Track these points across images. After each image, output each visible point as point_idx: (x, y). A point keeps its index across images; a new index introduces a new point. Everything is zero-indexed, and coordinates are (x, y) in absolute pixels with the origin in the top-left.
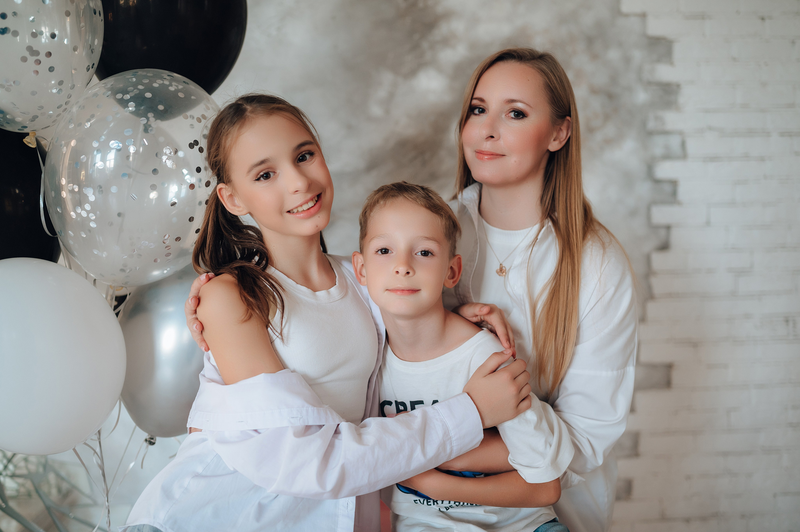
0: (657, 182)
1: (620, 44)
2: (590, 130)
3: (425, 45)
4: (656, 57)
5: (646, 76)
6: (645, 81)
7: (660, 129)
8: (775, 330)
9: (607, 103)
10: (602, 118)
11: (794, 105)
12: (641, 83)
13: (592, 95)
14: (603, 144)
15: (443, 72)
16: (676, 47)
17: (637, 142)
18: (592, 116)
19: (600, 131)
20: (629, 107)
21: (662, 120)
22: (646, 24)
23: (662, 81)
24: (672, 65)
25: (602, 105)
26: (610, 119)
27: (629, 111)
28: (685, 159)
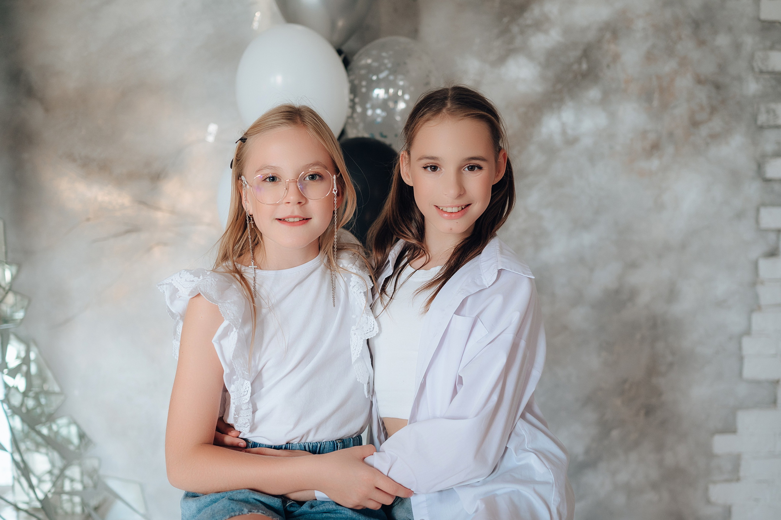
0: (768, 181)
1: (730, 29)
2: (695, 124)
3: (515, 29)
4: (768, 43)
5: (758, 64)
6: (757, 70)
7: (772, 123)
9: (714, 95)
10: (708, 111)
12: (752, 73)
13: (698, 86)
14: (708, 140)
15: (535, 59)
17: (746, 137)
18: (697, 109)
19: (705, 124)
20: (738, 99)
21: (775, 113)
22: (760, 7)
23: (776, 70)
25: (709, 97)
26: (717, 112)
27: (738, 103)
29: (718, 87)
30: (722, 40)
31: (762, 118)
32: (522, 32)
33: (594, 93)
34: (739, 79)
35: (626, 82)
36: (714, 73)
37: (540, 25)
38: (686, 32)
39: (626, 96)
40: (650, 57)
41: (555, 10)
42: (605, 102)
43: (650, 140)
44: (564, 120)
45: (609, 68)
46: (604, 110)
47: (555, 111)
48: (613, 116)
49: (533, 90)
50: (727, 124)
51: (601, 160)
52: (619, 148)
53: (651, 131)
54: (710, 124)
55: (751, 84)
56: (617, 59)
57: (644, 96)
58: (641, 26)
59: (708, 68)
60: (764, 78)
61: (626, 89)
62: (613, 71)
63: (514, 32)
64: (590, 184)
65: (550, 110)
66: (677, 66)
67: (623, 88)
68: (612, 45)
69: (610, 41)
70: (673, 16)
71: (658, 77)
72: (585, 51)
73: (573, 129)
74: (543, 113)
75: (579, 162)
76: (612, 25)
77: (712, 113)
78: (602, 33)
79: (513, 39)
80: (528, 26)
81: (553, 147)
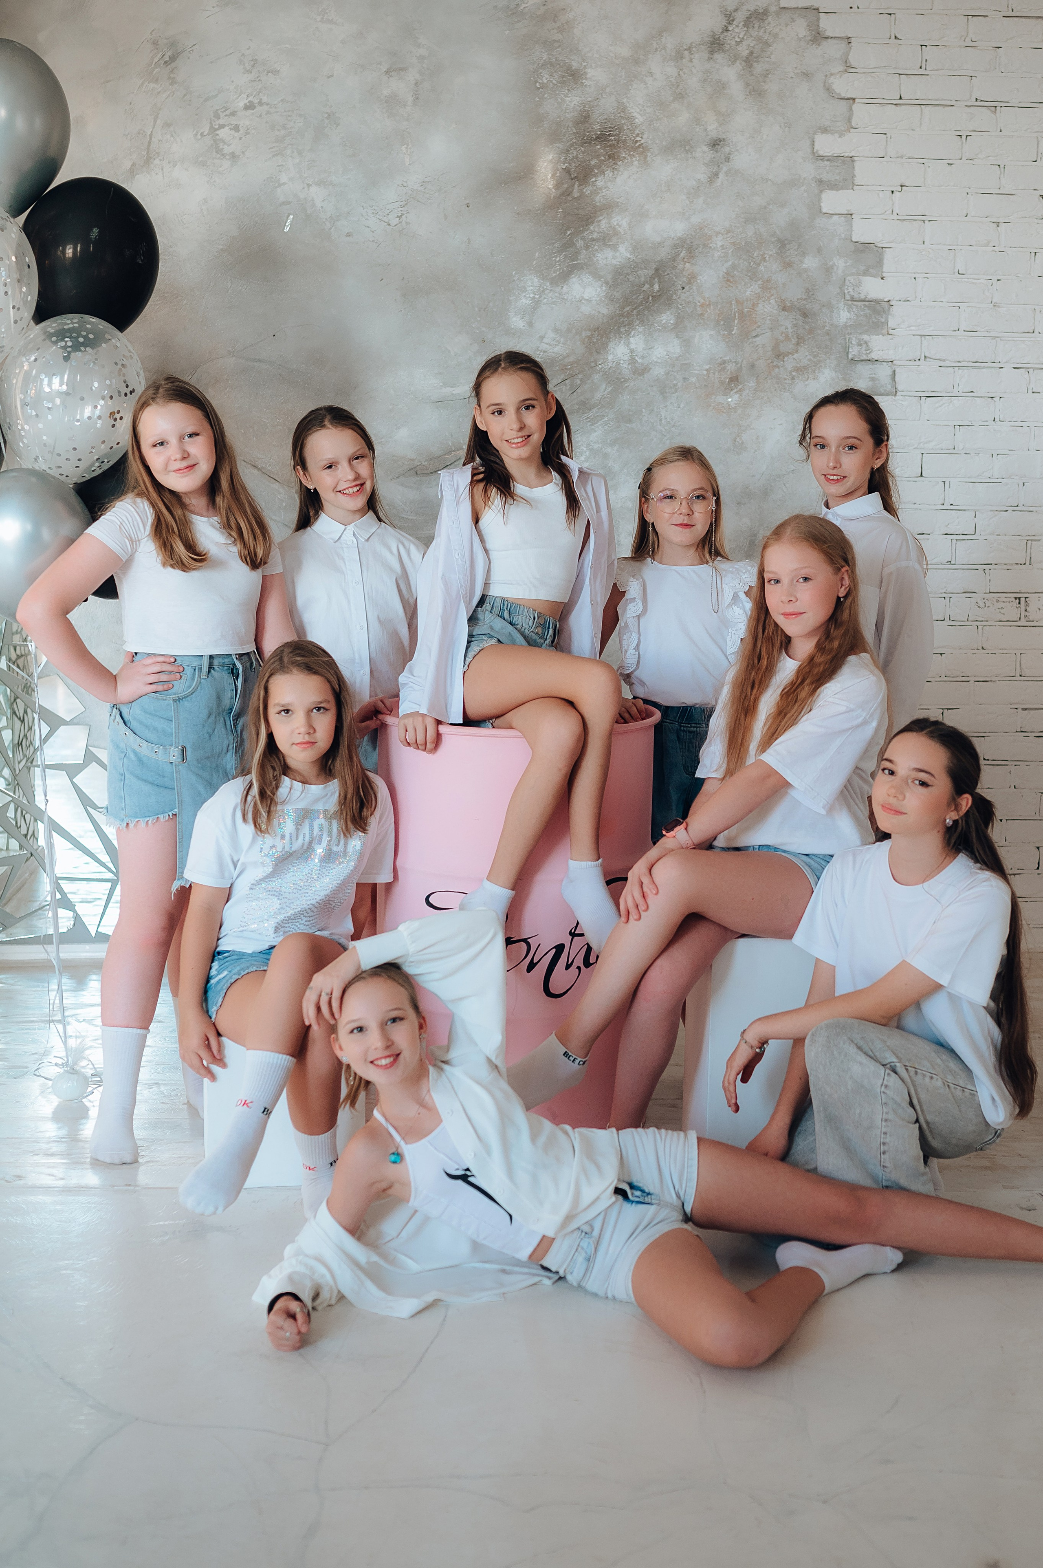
1: (819, 250)
2: (780, 355)
3: (580, 243)
4: (862, 268)
5: (849, 290)
6: (848, 297)
7: (864, 357)
8: (1003, 611)
9: (801, 323)
10: (794, 341)
11: (1033, 332)
12: (843, 300)
13: (783, 312)
14: (794, 374)
15: (600, 277)
16: (888, 255)
17: (836, 372)
18: (781, 338)
19: (790, 356)
20: (827, 328)
21: (868, 346)
22: (852, 227)
23: (869, 297)
24: (882, 278)
25: (795, 326)
26: (804, 342)
27: (828, 333)
28: (896, 395)
29: (805, 315)
30: (810, 262)
31: (854, 352)
32: (587, 247)
33: (667, 318)
34: (829, 306)
35: (702, 306)
36: (801, 299)
37: (607, 240)
38: (770, 253)
39: (702, 321)
40: (728, 279)
41: (624, 223)
42: (678, 328)
43: (729, 373)
44: (632, 347)
45: (684, 290)
46: (677, 337)
47: (624, 336)
48: (687, 344)
49: (599, 312)
50: (814, 356)
51: (673, 393)
52: (694, 380)
53: (730, 361)
54: (796, 356)
55: (842, 312)
56: (692, 281)
57: (722, 323)
58: (719, 244)
59: (794, 293)
60: (856, 306)
61: (702, 314)
62: (688, 293)
63: (578, 246)
64: (661, 420)
65: (618, 335)
66: (759, 290)
67: (700, 312)
68: (687, 264)
69: (685, 260)
70: (755, 233)
71: (737, 301)
72: (657, 270)
73: (643, 357)
74: (610, 338)
75: (648, 394)
76: (688, 242)
77: (798, 344)
78: (676, 251)
79: (577, 253)
80: (593, 240)
81: (620, 377)
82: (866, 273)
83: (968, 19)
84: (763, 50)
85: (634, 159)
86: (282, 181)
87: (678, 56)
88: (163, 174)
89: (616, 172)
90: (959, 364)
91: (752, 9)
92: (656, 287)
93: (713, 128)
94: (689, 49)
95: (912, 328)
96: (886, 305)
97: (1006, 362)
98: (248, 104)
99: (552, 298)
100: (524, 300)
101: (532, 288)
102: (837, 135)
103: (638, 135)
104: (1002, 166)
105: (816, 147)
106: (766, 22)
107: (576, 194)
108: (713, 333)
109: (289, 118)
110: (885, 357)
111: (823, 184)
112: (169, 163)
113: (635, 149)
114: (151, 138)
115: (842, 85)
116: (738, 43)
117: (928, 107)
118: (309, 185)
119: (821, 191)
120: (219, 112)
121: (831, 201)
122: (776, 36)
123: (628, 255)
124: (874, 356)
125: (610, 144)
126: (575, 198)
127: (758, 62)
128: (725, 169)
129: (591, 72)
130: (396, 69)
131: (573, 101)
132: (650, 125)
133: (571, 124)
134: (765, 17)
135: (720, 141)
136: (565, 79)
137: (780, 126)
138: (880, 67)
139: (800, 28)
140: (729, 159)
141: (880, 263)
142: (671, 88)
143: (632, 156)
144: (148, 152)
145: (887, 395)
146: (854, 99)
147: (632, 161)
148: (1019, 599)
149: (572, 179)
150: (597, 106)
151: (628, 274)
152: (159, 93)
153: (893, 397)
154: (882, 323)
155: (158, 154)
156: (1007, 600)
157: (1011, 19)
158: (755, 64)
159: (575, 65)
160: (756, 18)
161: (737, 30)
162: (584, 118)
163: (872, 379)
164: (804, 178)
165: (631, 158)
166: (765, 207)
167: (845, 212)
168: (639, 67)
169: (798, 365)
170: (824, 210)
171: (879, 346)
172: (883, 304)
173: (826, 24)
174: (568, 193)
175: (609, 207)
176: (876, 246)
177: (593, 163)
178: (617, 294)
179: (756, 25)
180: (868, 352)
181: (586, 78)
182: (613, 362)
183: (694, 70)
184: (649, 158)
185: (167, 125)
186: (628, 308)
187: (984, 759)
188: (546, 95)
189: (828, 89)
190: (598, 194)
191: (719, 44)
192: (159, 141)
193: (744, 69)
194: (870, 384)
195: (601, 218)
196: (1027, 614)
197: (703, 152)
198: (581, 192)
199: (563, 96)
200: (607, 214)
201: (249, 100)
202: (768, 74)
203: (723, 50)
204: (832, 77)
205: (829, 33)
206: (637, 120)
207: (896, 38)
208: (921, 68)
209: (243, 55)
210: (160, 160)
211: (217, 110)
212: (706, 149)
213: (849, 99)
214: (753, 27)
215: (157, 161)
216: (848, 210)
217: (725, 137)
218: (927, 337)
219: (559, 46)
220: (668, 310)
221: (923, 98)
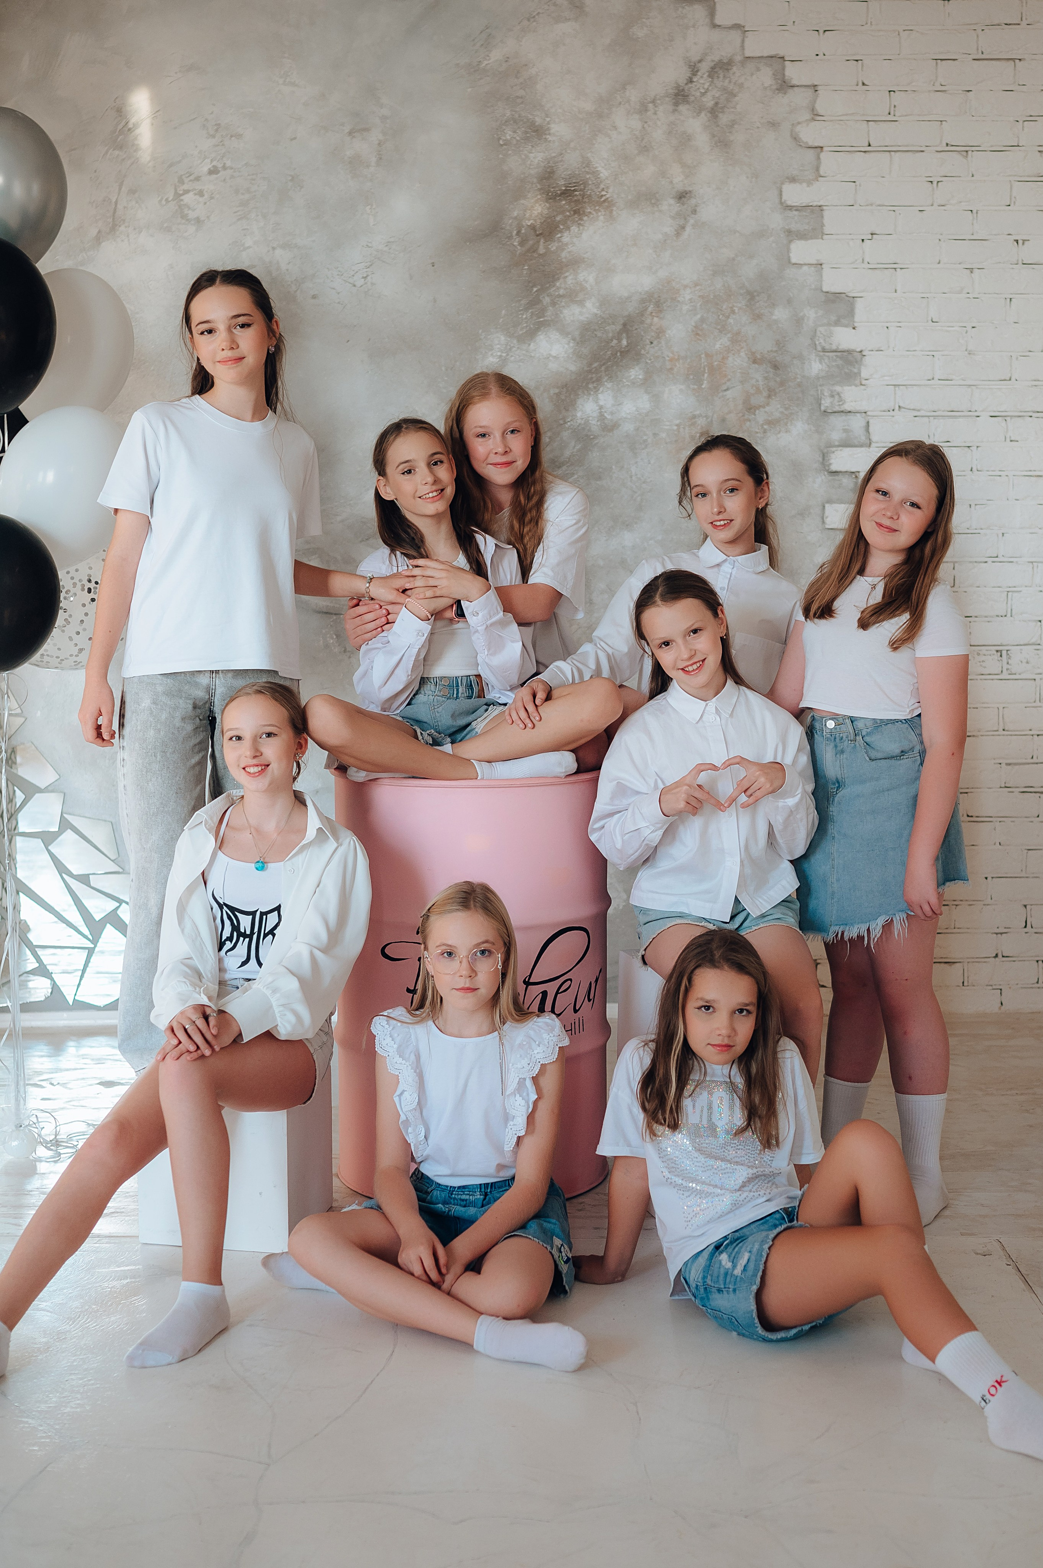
1: (789, 301)
2: (751, 409)
3: (546, 300)
4: (833, 318)
5: (820, 341)
6: (819, 348)
7: (837, 409)
8: (984, 664)
9: (771, 375)
10: (765, 394)
11: (1010, 380)
12: (814, 351)
13: (753, 365)
14: (765, 427)
15: (568, 334)
16: (859, 305)
17: (808, 424)
18: (752, 391)
19: (762, 409)
20: (798, 380)
21: (840, 397)
22: (822, 276)
23: (841, 347)
24: (854, 328)
25: (766, 378)
26: (775, 395)
27: (799, 385)
28: (870, 446)
29: (776, 367)
30: (781, 314)
31: (826, 403)
32: (554, 304)
33: (635, 373)
34: (801, 357)
35: (671, 360)
36: (772, 351)
37: (573, 296)
38: (739, 305)
39: (671, 376)
40: (698, 332)
41: (591, 279)
42: (647, 383)
43: (699, 427)
44: (601, 403)
45: (652, 345)
46: (647, 392)
47: (592, 393)
48: (656, 399)
49: (567, 369)
50: (786, 409)
51: (643, 449)
52: (664, 435)
53: (700, 416)
54: (767, 409)
55: (813, 363)
56: (661, 335)
57: (691, 377)
58: (688, 297)
59: (765, 345)
60: (828, 357)
61: (671, 369)
62: (656, 348)
63: (545, 303)
64: (631, 477)
65: (586, 392)
66: (729, 343)
67: (668, 367)
68: (655, 318)
69: (653, 314)
70: (724, 286)
71: (707, 355)
72: (625, 325)
73: (612, 413)
74: (578, 395)
75: (618, 450)
76: (656, 296)
77: (769, 397)
78: (644, 305)
79: (543, 310)
80: (560, 296)
81: (589, 433)
82: (837, 323)
83: (937, 63)
84: (728, 100)
85: (600, 214)
86: (247, 245)
87: (643, 109)
88: (129, 240)
89: (581, 228)
90: (935, 414)
91: (717, 59)
92: (624, 342)
93: (679, 180)
94: (653, 102)
95: (886, 378)
96: (858, 356)
97: (983, 411)
98: (212, 169)
99: (519, 356)
100: (491, 359)
101: (498, 346)
102: (805, 185)
103: (603, 190)
104: (974, 211)
105: (784, 198)
106: (731, 72)
107: (542, 250)
108: (683, 387)
109: (253, 182)
110: (858, 408)
111: (792, 235)
112: (135, 229)
113: (600, 204)
114: (116, 206)
115: (810, 134)
116: (703, 94)
117: (898, 154)
118: (274, 248)
119: (790, 241)
120: (183, 177)
121: (801, 251)
122: (741, 86)
123: (595, 311)
124: (847, 407)
125: (576, 200)
126: (541, 255)
127: (723, 112)
128: (692, 221)
129: (555, 128)
130: (359, 130)
131: (537, 157)
132: (615, 179)
133: (535, 180)
134: (730, 67)
135: (686, 194)
136: (528, 135)
137: (747, 177)
138: (846, 115)
139: (765, 77)
140: (695, 211)
141: (851, 313)
142: (635, 141)
143: (597, 211)
144: (113, 219)
145: (861, 446)
146: (822, 147)
147: (598, 216)
148: (1001, 651)
149: (537, 236)
150: (561, 161)
151: (595, 330)
152: (124, 159)
153: (867, 449)
154: (856, 373)
155: (124, 220)
156: (989, 653)
157: (981, 62)
158: (720, 115)
159: (538, 121)
160: (721, 68)
161: (702, 81)
162: (548, 174)
163: (845, 431)
164: (773, 229)
165: (597, 213)
166: (734, 259)
167: (815, 262)
168: (603, 121)
169: (770, 419)
170: (793, 261)
171: (852, 397)
172: (855, 354)
173: (792, 72)
174: (533, 250)
175: (576, 262)
176: (847, 296)
177: (558, 218)
178: (585, 351)
179: (721, 76)
180: (841, 403)
181: (549, 134)
182: (582, 419)
183: (659, 123)
184: (614, 213)
185: (132, 192)
186: (596, 365)
187: (968, 816)
188: (510, 152)
189: (796, 138)
190: (563, 249)
191: (683, 96)
192: (125, 207)
193: (709, 121)
194: (844, 435)
195: (567, 274)
196: (1009, 667)
197: (669, 205)
198: (547, 248)
199: (526, 152)
200: (574, 270)
201: (212, 164)
202: (733, 125)
203: (687, 101)
204: (800, 126)
205: (795, 82)
206: (601, 175)
207: (863, 84)
208: (889, 114)
209: (206, 119)
210: (126, 227)
211: (181, 176)
212: (672, 201)
213: (816, 148)
214: (718, 77)
215: (122, 228)
216: (818, 260)
217: (691, 189)
218: (901, 387)
219: (522, 103)
220: (637, 364)
221: (893, 144)
